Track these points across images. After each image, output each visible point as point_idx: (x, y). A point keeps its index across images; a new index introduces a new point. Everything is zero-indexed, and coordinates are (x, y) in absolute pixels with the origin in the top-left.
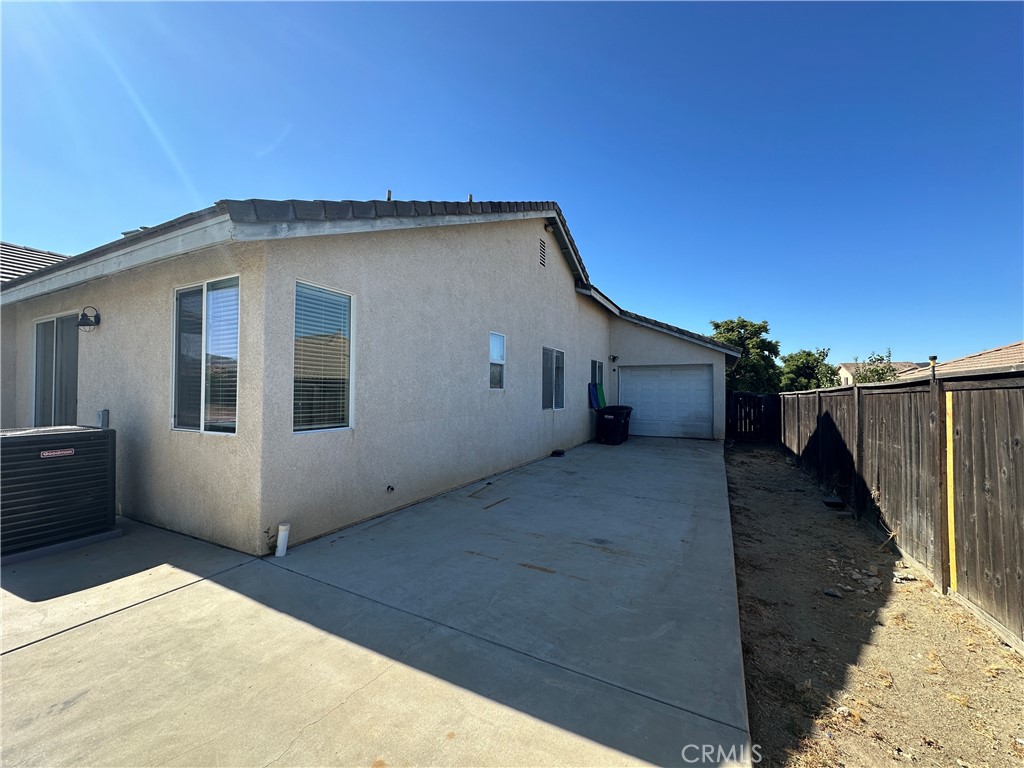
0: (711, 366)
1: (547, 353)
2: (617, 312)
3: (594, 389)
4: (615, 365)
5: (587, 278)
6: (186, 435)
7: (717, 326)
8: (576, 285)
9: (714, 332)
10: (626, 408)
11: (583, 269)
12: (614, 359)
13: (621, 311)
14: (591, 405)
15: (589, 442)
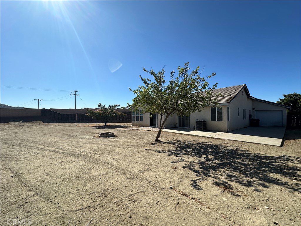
0: (282, 110)
1: (243, 109)
2: (255, 99)
3: (250, 115)
4: (254, 110)
5: (250, 94)
6: (214, 122)
7: (285, 96)
8: (247, 96)
9: (284, 98)
10: (259, 120)
11: (249, 93)
12: (254, 109)
13: (256, 99)
14: (250, 119)
15: (249, 126)
